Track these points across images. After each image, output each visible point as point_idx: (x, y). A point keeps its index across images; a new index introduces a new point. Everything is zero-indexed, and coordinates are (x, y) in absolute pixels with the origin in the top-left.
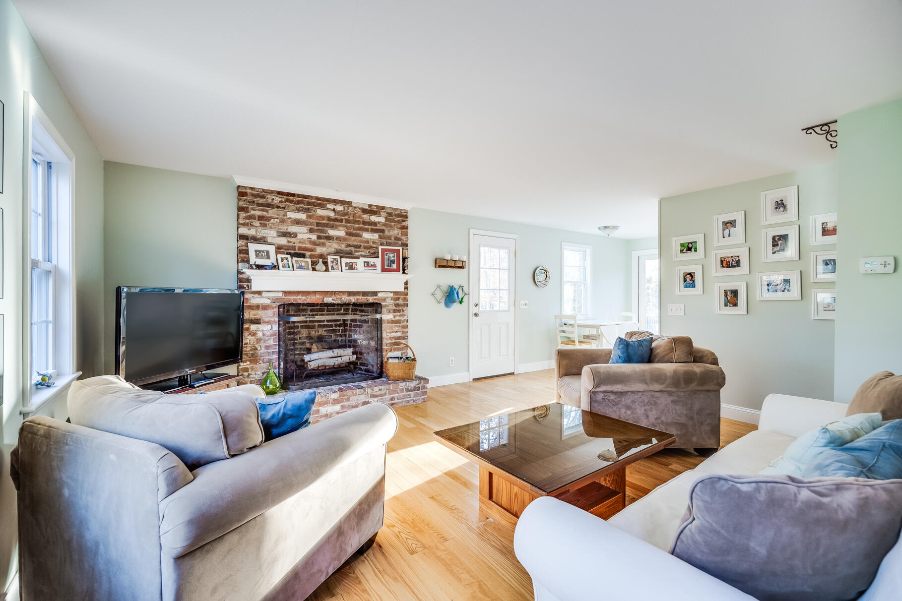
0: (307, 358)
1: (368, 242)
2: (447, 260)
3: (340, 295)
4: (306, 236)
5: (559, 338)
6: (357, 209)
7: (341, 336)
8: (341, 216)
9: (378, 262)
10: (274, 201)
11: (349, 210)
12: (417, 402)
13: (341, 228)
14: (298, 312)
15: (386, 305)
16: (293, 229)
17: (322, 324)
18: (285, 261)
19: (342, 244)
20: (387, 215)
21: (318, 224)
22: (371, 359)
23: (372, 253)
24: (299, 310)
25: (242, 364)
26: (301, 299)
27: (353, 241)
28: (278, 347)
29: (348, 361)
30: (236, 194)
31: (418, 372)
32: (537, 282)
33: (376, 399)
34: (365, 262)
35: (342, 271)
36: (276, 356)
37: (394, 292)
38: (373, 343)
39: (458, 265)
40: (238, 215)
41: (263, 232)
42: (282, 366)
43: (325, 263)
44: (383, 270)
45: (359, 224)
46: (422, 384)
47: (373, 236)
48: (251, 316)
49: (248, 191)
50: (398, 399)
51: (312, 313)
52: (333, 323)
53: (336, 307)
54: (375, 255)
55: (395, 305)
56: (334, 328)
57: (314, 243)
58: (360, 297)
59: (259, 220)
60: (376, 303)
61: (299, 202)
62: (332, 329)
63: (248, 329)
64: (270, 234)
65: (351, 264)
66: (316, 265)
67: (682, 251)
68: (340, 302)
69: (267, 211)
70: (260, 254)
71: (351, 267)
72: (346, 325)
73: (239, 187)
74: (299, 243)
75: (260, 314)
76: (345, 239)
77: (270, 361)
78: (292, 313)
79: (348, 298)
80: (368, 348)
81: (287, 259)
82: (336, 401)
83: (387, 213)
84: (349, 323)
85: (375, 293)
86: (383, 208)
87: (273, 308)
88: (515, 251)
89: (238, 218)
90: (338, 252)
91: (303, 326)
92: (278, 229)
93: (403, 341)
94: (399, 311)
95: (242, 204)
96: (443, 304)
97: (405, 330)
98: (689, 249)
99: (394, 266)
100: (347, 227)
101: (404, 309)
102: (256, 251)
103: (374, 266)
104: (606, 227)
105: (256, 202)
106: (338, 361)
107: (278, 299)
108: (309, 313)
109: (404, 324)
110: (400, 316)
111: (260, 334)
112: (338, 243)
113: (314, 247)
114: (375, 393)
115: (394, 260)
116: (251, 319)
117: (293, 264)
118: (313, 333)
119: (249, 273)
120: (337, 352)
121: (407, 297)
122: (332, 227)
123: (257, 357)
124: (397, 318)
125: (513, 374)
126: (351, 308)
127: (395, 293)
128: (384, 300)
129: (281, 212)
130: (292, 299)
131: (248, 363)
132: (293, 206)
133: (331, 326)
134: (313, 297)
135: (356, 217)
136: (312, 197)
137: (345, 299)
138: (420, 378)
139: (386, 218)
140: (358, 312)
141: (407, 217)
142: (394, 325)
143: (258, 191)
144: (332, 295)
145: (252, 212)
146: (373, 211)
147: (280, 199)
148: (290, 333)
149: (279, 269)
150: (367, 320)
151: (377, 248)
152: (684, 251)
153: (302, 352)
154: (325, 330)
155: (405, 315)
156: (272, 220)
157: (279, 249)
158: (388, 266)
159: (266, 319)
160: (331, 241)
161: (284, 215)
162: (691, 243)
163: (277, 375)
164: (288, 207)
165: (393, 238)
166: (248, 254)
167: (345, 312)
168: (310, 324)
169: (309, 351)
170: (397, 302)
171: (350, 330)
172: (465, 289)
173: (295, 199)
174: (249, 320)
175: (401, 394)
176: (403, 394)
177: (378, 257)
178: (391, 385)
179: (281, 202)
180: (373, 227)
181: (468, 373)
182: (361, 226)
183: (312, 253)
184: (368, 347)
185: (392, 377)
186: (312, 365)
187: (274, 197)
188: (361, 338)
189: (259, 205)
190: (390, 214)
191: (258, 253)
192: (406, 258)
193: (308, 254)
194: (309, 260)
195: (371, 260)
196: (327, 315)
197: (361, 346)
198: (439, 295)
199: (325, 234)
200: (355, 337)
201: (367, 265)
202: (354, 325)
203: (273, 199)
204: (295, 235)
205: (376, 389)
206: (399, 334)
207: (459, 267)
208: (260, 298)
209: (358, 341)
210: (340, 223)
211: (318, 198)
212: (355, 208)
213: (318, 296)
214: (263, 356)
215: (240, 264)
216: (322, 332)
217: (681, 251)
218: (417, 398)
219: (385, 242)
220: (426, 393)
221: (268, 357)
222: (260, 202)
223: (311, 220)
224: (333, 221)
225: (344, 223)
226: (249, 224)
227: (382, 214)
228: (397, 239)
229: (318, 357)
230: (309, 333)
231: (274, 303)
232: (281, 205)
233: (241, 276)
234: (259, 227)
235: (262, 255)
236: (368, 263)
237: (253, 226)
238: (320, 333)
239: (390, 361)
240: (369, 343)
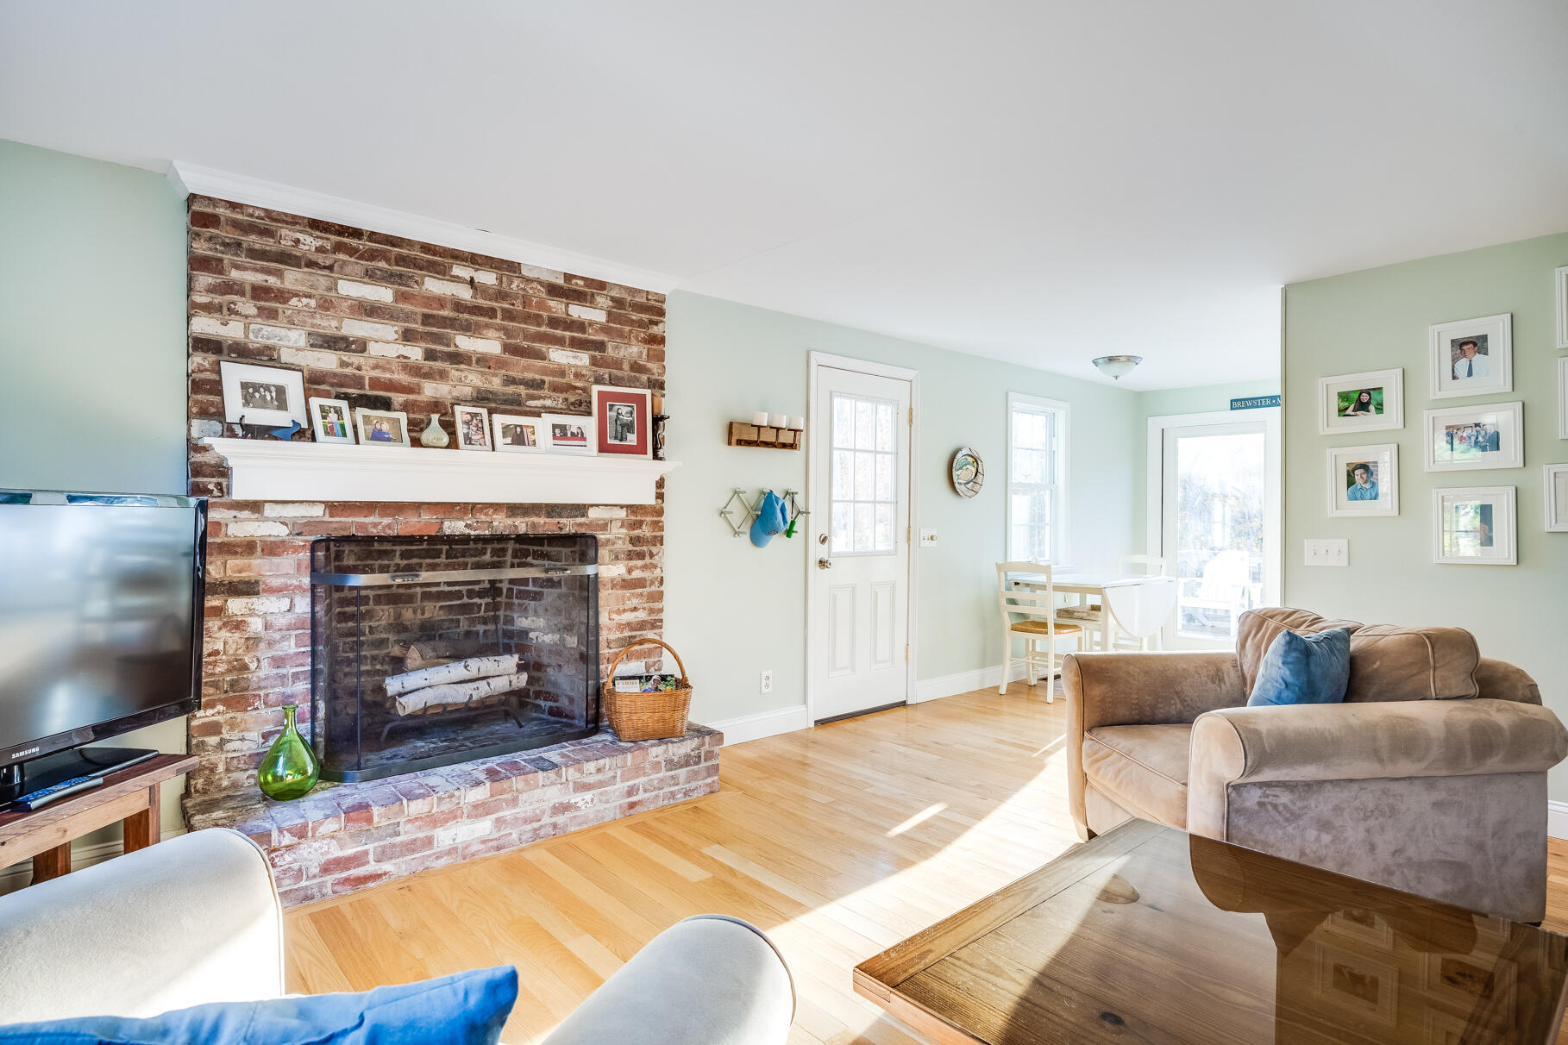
0: (393, 685)
1: (562, 374)
2: (759, 427)
3: (486, 514)
4: (394, 350)
5: (1006, 616)
6: (535, 285)
7: (485, 621)
8: (490, 300)
9: (590, 425)
10: (301, 246)
11: (514, 286)
12: (695, 795)
13: (491, 333)
14: (366, 558)
15: (608, 540)
16: (355, 328)
17: (434, 589)
18: (333, 417)
19: (495, 375)
20: (610, 303)
21: (427, 319)
22: (567, 682)
23: (573, 404)
24: (369, 555)
25: (200, 714)
26: (378, 525)
27: (524, 368)
28: (310, 660)
29: (507, 688)
30: (183, 219)
31: (697, 713)
32: (957, 485)
33: (588, 796)
34: (555, 427)
35: (493, 449)
36: (303, 686)
37: (628, 507)
38: (572, 641)
39: (781, 440)
40: (190, 279)
41: (264, 334)
42: (321, 714)
43: (449, 426)
44: (604, 448)
45: (539, 325)
46: (707, 746)
47: (575, 357)
48: (229, 572)
49: (220, 211)
50: (645, 791)
51: (405, 562)
52: (463, 588)
53: (472, 545)
54: (581, 407)
55: (631, 539)
56: (465, 600)
57: (415, 370)
58: (542, 520)
59: (253, 298)
60: (583, 536)
61: (372, 255)
62: (459, 602)
63: (219, 611)
64: (290, 340)
65: (518, 429)
66: (422, 430)
67: (1342, 411)
68: (487, 532)
69: (279, 274)
70: (257, 395)
71: (519, 438)
72: (498, 592)
73: (192, 198)
74: (373, 368)
75: (259, 567)
76: (500, 364)
77: (286, 701)
78: (349, 561)
79: (509, 521)
80: (559, 654)
81: (338, 412)
82: (481, 810)
83: (613, 299)
84: (505, 586)
85: (580, 509)
86: (602, 285)
87: (296, 549)
88: (911, 408)
89: (190, 289)
90: (481, 398)
91: (379, 596)
92: (313, 326)
93: (650, 634)
94: (641, 556)
95: (202, 248)
96: (746, 538)
97: (656, 605)
98: (1362, 406)
99: (632, 439)
100: (507, 332)
101: (654, 550)
102: (245, 386)
103: (580, 436)
104: (1111, 359)
105: (245, 245)
106: (482, 690)
107: (311, 524)
108: (397, 560)
109: (653, 588)
110: (644, 567)
111: (256, 625)
112: (483, 374)
113: (416, 380)
114: (591, 779)
115: (632, 422)
116: (230, 583)
117: (355, 427)
118: (408, 614)
119: (223, 447)
120: (477, 665)
121: (662, 519)
122: (467, 328)
123: (247, 689)
124: (637, 574)
125: (903, 704)
126: (511, 546)
127: (633, 509)
128: (604, 526)
129: (321, 280)
130: (353, 524)
131: (220, 708)
132: (357, 266)
133: (459, 595)
134: (413, 519)
135: (530, 306)
136: (409, 243)
137: (502, 523)
138: (701, 732)
139: (609, 314)
140: (530, 559)
141: (661, 313)
142: (627, 593)
143: (251, 216)
144: (465, 514)
145: (235, 274)
146: (575, 291)
147: (319, 243)
148: (344, 617)
149: (314, 439)
150: (555, 579)
151: (586, 390)
152: (1349, 411)
153: (378, 667)
154: (441, 607)
155: (655, 567)
156: (294, 301)
157: (314, 382)
158: (616, 438)
159: (275, 582)
160: (462, 366)
161: (329, 289)
162: (1368, 392)
163: (308, 738)
164: (341, 267)
165: (626, 366)
166: (220, 393)
167: (495, 559)
168: (402, 591)
169: (398, 666)
170: (637, 532)
171: (509, 606)
172: (799, 500)
173: (363, 244)
174: (222, 584)
175: (652, 777)
176: (660, 775)
177: (589, 414)
178: (629, 756)
179: (320, 250)
180: (576, 335)
181: (803, 708)
182: (543, 329)
183: (411, 397)
184: (556, 650)
185: (626, 733)
186: (411, 704)
187: (298, 235)
188: (538, 626)
189: (253, 253)
190: (619, 303)
191: (250, 392)
192: (662, 418)
193: (398, 398)
194: (403, 417)
195: (573, 422)
196: (447, 567)
197: (539, 649)
198: (738, 515)
199: (448, 345)
200: (522, 622)
201: (561, 433)
202: (520, 591)
203: (297, 241)
204: (361, 346)
205: (591, 767)
206: (641, 615)
207: (784, 446)
208: (257, 520)
209: (532, 635)
210: (487, 320)
211: (427, 248)
212: (529, 280)
213: (426, 517)
214: (265, 688)
215: (196, 423)
216: (433, 611)
217: (1340, 411)
218: (694, 784)
219: (606, 376)
220: (716, 768)
221: (281, 689)
222: (257, 246)
223: (408, 307)
224: (469, 313)
225: (498, 321)
226: (225, 309)
227: (600, 300)
228: (637, 367)
229: (427, 683)
230: (398, 616)
231: (298, 534)
232: (320, 259)
233: (198, 458)
234: (254, 317)
235: (263, 398)
236: (563, 428)
237: (237, 313)
238: (427, 615)
239: (621, 687)
240: (562, 640)
